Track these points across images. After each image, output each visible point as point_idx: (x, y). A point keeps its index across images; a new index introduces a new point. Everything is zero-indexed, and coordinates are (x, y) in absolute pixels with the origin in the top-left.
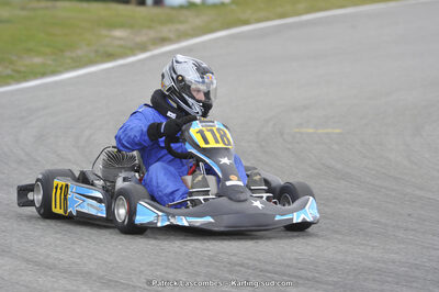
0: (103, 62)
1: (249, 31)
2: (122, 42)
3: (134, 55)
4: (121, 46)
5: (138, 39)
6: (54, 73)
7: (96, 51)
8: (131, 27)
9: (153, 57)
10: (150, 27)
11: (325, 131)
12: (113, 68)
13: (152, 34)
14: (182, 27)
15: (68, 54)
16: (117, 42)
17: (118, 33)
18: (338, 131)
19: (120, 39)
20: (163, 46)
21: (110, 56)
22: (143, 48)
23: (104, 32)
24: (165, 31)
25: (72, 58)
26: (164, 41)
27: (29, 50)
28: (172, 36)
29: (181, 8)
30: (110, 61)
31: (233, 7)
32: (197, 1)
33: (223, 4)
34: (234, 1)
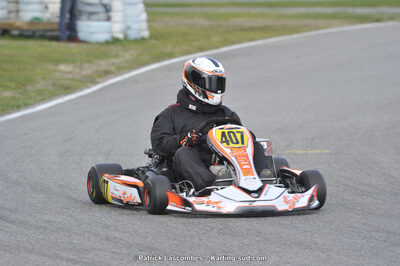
2: (70, 76)
3: (88, 87)
4: (72, 80)
5: (84, 73)
6: (27, 106)
7: (54, 85)
8: (73, 62)
10: (89, 62)
12: (76, 99)
13: (94, 67)
14: (117, 61)
15: (30, 88)
17: (63, 67)
20: (108, 79)
21: (68, 90)
22: (94, 82)
23: (53, 67)
24: (104, 64)
25: (35, 92)
26: (107, 73)
28: (113, 69)
29: (107, 43)
30: (69, 93)
31: (154, 41)
32: (120, 36)
33: (143, 39)
34: (152, 37)
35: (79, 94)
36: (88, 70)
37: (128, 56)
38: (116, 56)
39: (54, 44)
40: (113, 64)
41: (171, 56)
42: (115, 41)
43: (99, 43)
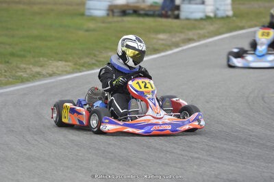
0: (151, 54)
3: (171, 49)
4: (163, 44)
5: (174, 40)
8: (170, 32)
9: (183, 50)
10: (181, 32)
12: (158, 58)
13: (183, 36)
14: (201, 32)
16: (161, 42)
17: (161, 36)
19: (162, 40)
20: (189, 44)
21: (156, 51)
22: (177, 45)
23: (153, 36)
24: (191, 34)
26: (190, 40)
27: (106, 48)
28: (195, 37)
29: (202, 19)
30: (156, 54)
31: (234, 18)
32: (212, 15)
33: (228, 17)
35: (163, 54)
36: (176, 39)
37: (211, 28)
38: (202, 29)
39: (164, 20)
40: (199, 34)
42: (208, 18)
43: (196, 20)
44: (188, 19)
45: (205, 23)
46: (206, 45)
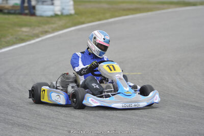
0: (20, 43)
1: (87, 27)
2: (26, 34)
3: (34, 39)
4: (27, 36)
5: (34, 32)
7: (16, 38)
8: (30, 26)
10: (39, 26)
11: (134, 74)
13: (40, 29)
14: (54, 26)
17: (24, 29)
18: (139, 73)
19: (26, 32)
20: (47, 35)
21: (23, 40)
22: (37, 36)
23: (18, 29)
24: (46, 28)
26: (46, 32)
28: (50, 30)
29: (52, 17)
30: (23, 43)
31: (76, 16)
32: (59, 13)
33: (71, 15)
34: (76, 13)
35: (28, 43)
36: (37, 31)
37: (61, 23)
38: (54, 24)
40: (52, 27)
41: (83, 23)
42: (56, 15)
43: (48, 17)
44: (41, 16)
45: (54, 19)
46: (59, 36)
